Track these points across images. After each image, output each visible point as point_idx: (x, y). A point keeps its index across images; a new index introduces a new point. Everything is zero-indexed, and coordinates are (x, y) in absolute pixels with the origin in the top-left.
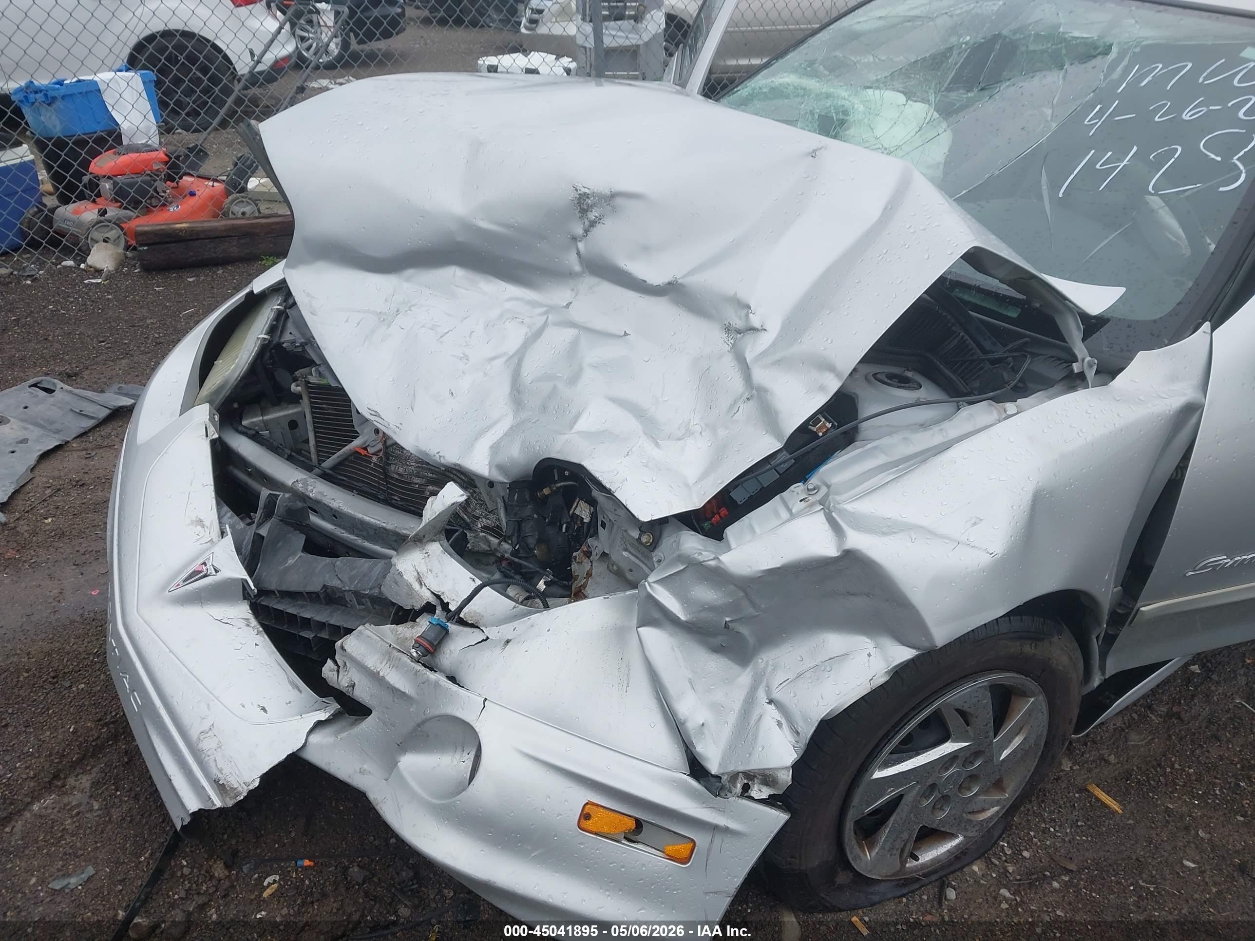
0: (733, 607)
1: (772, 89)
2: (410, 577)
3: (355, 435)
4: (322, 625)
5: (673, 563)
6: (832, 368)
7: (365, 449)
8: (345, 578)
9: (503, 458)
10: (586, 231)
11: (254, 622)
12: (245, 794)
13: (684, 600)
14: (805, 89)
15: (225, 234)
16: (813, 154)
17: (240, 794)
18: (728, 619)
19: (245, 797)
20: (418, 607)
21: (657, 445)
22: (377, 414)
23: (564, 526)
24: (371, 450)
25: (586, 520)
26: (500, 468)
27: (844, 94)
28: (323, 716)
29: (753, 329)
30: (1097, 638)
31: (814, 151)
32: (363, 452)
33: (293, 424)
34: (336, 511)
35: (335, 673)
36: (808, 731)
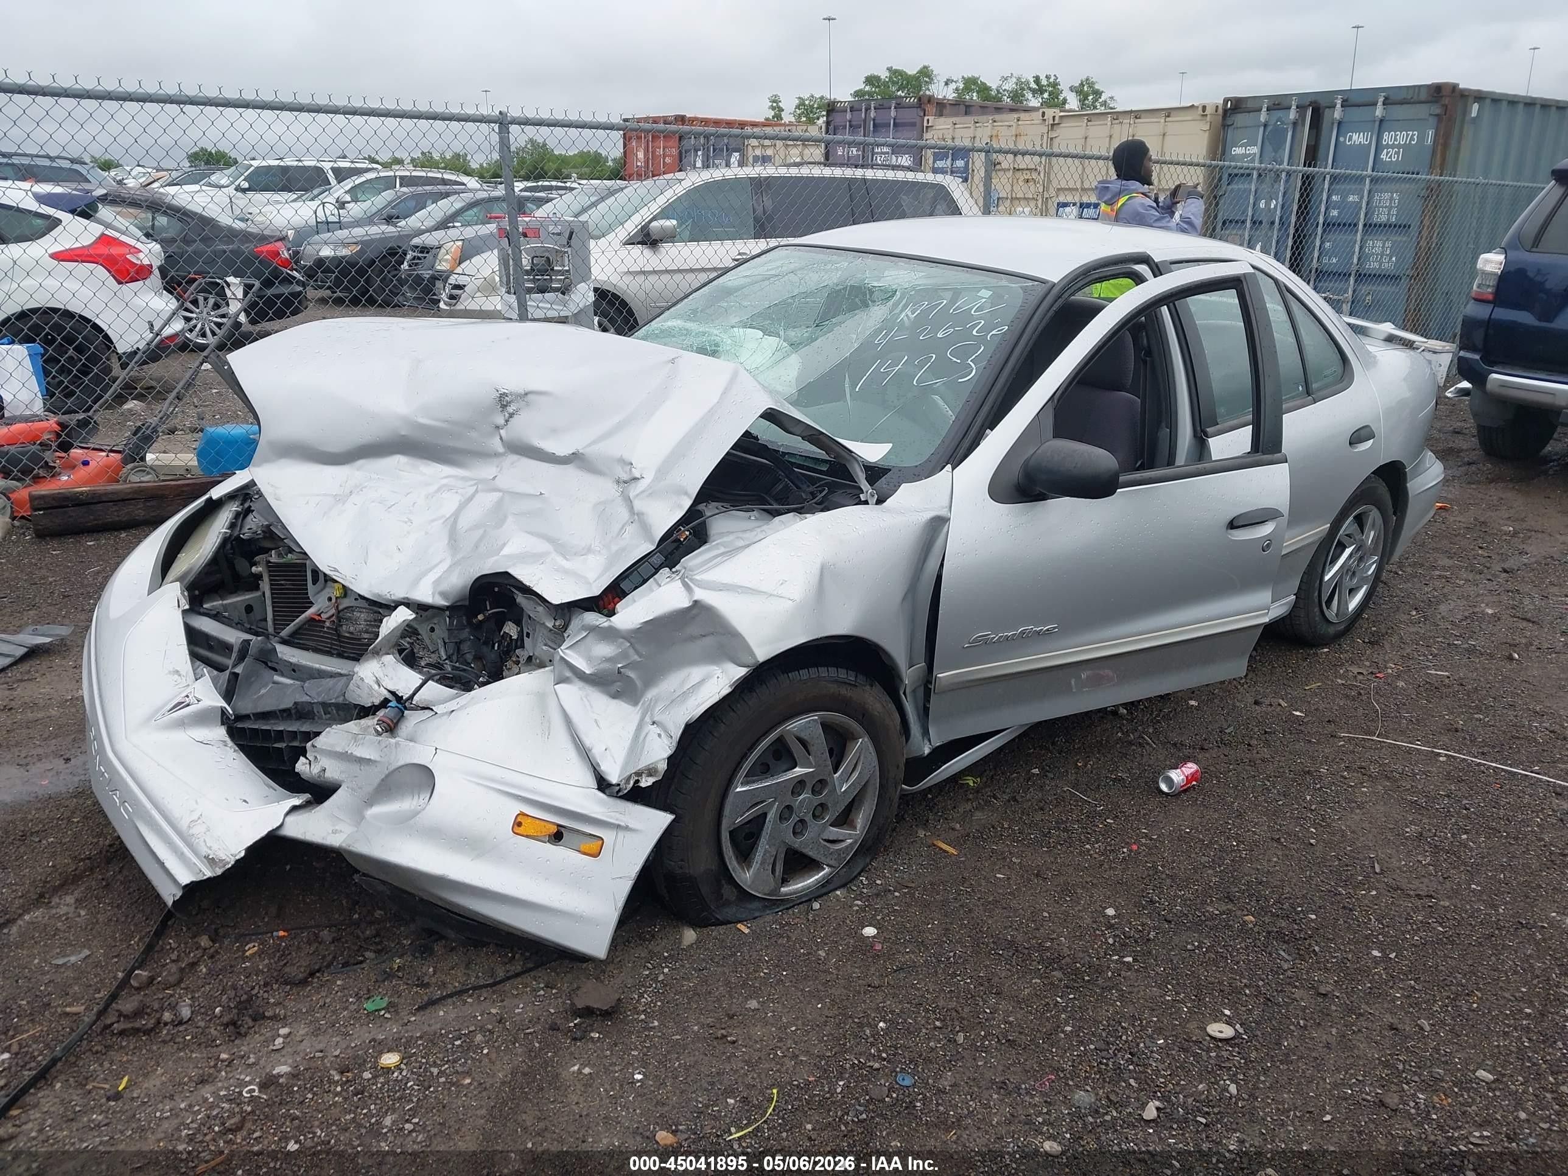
0: (623, 655)
1: (662, 331)
2: (370, 680)
3: (311, 604)
4: (294, 735)
5: (579, 632)
6: (686, 493)
7: (319, 615)
8: (313, 693)
9: (445, 586)
10: (507, 421)
11: (230, 743)
12: (233, 863)
13: (589, 659)
14: (687, 330)
15: (130, 496)
16: (673, 361)
17: (228, 863)
18: (620, 666)
19: (233, 866)
20: (377, 702)
21: (565, 558)
22: (336, 570)
23: (497, 645)
24: (324, 616)
25: (515, 637)
26: (443, 594)
27: (716, 332)
28: (297, 801)
29: (635, 479)
30: (904, 693)
31: (673, 359)
32: (317, 618)
33: (249, 609)
34: (295, 665)
35: (308, 766)
36: (677, 733)
